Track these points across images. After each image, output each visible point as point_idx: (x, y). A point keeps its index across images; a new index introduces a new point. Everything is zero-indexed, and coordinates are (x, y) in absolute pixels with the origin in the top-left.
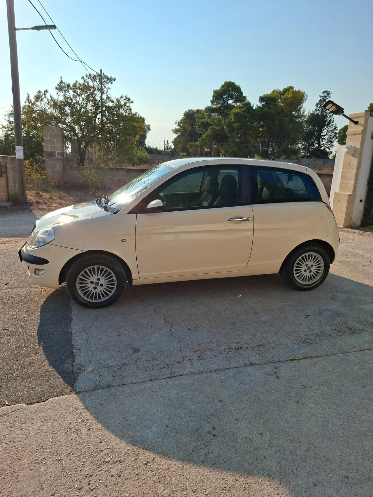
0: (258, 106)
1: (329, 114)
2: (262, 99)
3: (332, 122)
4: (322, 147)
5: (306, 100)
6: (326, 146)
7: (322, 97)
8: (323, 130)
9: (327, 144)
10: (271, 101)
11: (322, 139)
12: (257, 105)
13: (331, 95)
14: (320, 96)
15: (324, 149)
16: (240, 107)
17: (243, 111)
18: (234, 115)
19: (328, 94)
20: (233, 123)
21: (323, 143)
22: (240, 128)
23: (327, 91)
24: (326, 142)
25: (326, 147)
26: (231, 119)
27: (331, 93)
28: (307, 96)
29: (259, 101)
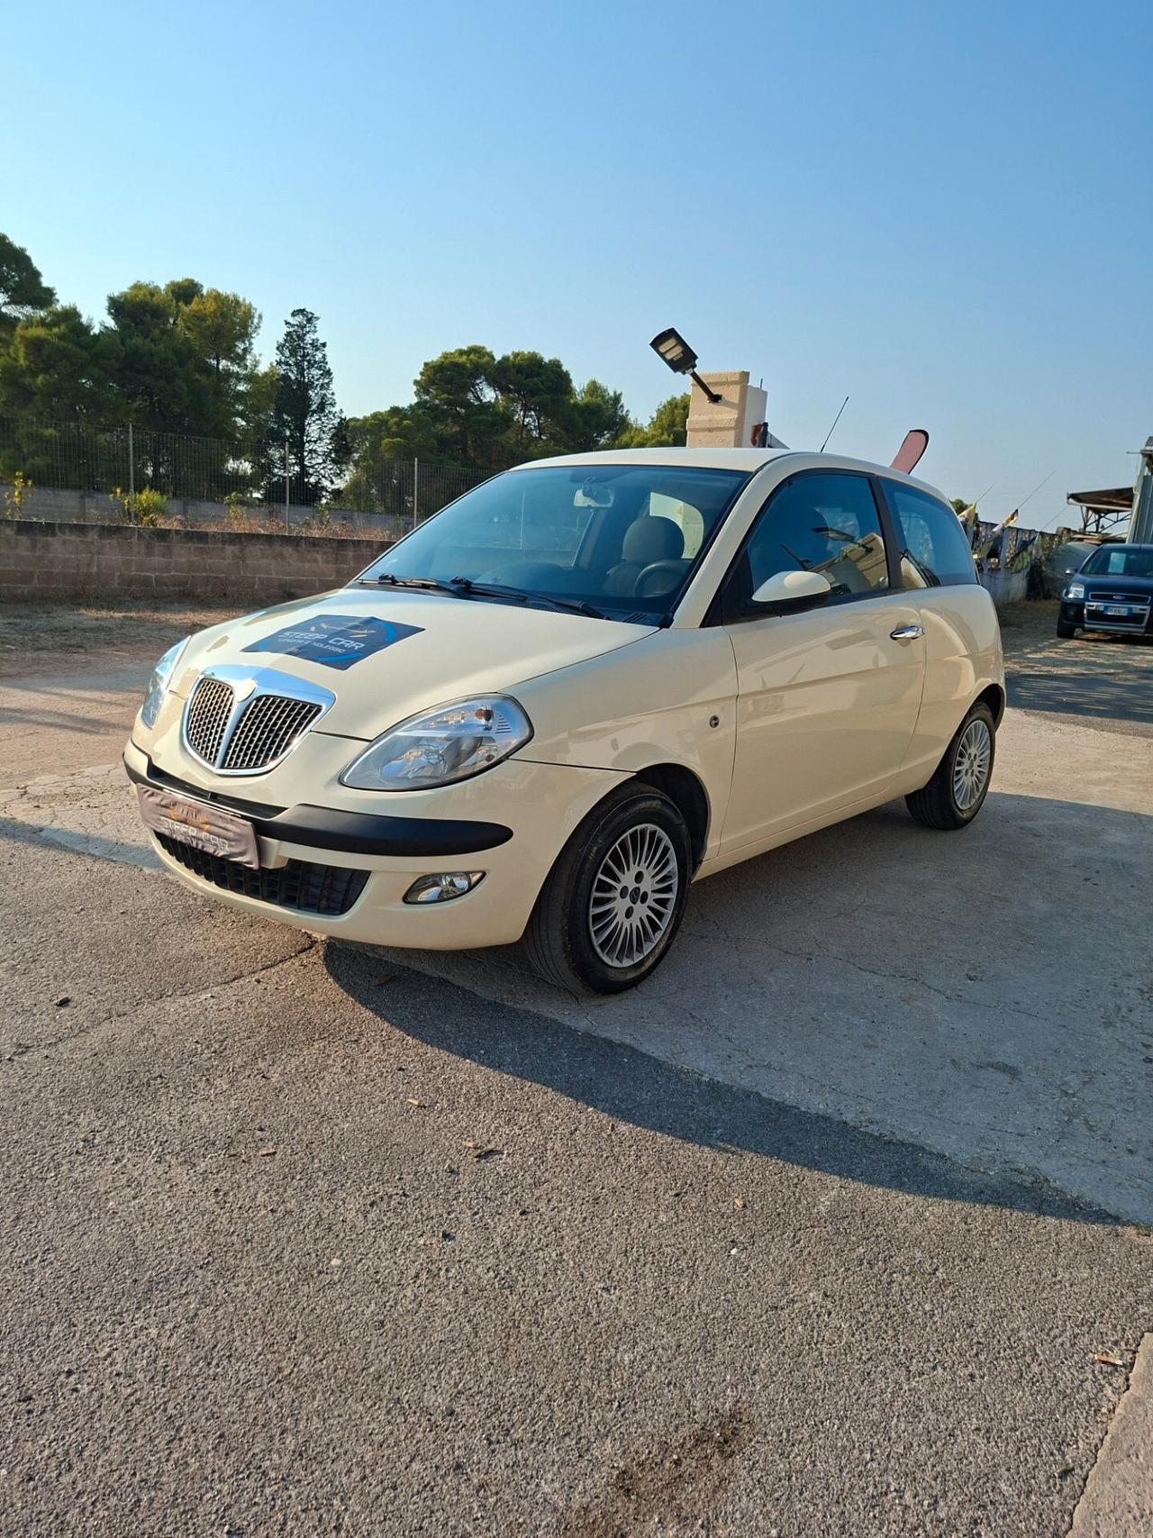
0: (106, 328)
1: (318, 380)
2: (118, 307)
3: (331, 404)
4: (312, 475)
5: (259, 331)
6: (322, 472)
7: (293, 326)
8: (309, 424)
9: (324, 468)
10: (152, 317)
11: (311, 451)
12: (102, 324)
13: (318, 323)
14: (287, 323)
15: (317, 482)
16: (42, 322)
17: (61, 337)
18: (26, 347)
19: (309, 320)
20: (23, 373)
21: (314, 462)
22: (57, 391)
23: (304, 310)
24: (321, 461)
25: (324, 477)
26: (16, 360)
27: (317, 318)
28: (260, 317)
29: (106, 312)
